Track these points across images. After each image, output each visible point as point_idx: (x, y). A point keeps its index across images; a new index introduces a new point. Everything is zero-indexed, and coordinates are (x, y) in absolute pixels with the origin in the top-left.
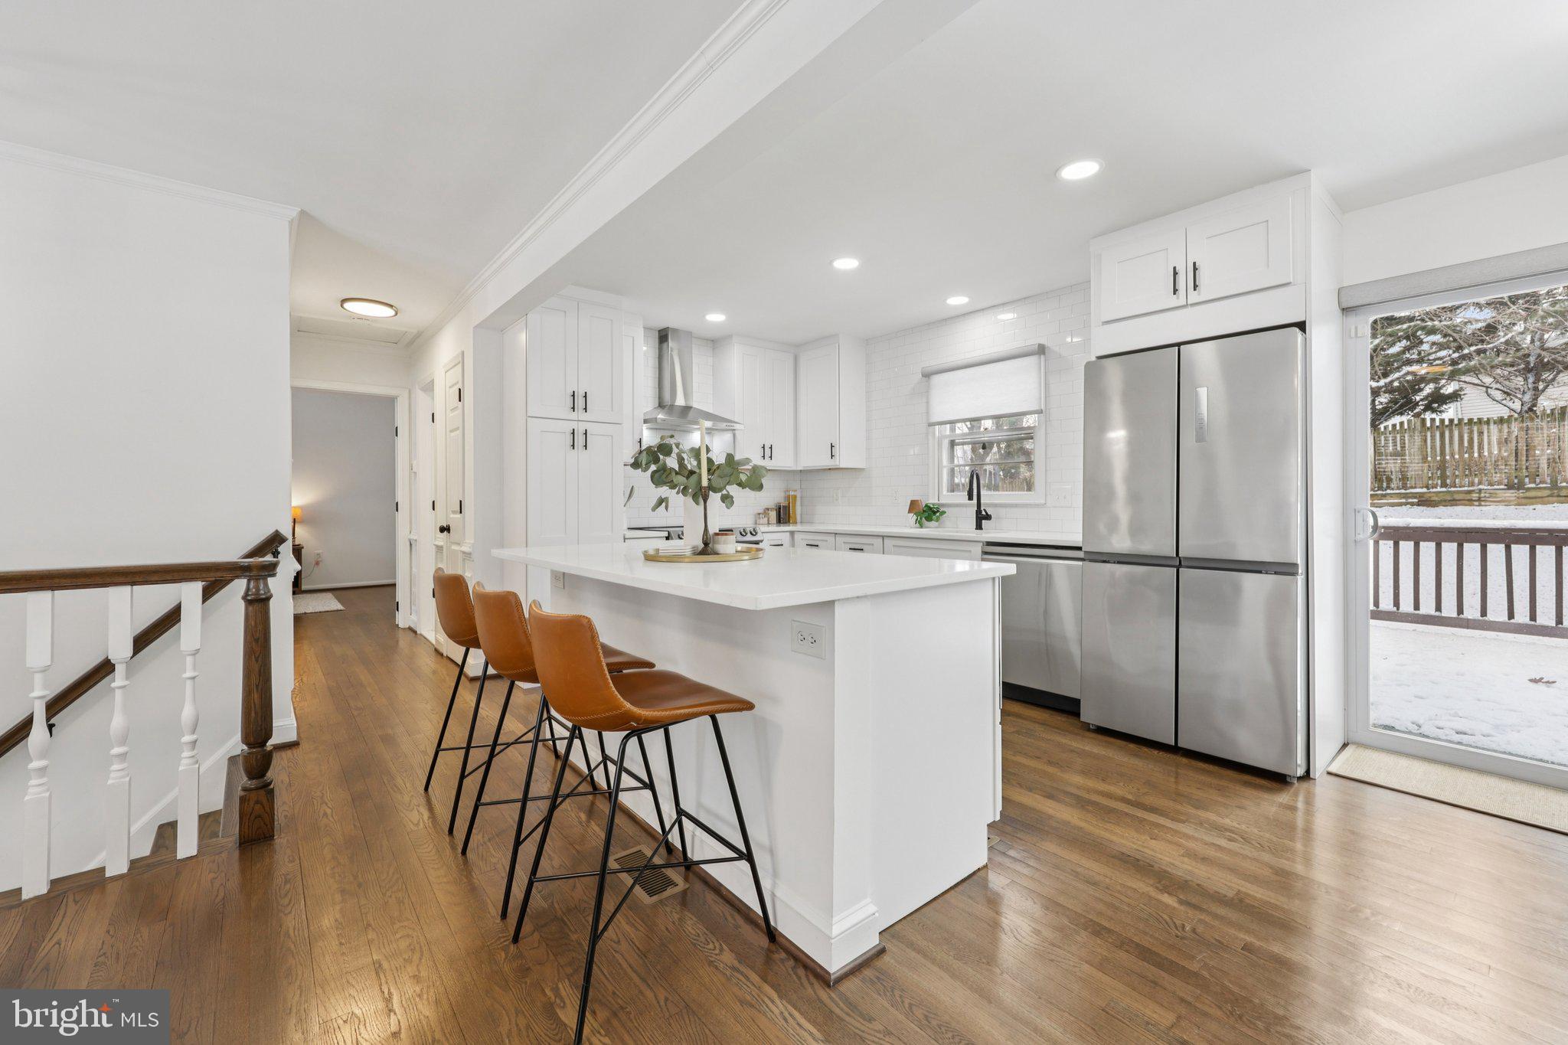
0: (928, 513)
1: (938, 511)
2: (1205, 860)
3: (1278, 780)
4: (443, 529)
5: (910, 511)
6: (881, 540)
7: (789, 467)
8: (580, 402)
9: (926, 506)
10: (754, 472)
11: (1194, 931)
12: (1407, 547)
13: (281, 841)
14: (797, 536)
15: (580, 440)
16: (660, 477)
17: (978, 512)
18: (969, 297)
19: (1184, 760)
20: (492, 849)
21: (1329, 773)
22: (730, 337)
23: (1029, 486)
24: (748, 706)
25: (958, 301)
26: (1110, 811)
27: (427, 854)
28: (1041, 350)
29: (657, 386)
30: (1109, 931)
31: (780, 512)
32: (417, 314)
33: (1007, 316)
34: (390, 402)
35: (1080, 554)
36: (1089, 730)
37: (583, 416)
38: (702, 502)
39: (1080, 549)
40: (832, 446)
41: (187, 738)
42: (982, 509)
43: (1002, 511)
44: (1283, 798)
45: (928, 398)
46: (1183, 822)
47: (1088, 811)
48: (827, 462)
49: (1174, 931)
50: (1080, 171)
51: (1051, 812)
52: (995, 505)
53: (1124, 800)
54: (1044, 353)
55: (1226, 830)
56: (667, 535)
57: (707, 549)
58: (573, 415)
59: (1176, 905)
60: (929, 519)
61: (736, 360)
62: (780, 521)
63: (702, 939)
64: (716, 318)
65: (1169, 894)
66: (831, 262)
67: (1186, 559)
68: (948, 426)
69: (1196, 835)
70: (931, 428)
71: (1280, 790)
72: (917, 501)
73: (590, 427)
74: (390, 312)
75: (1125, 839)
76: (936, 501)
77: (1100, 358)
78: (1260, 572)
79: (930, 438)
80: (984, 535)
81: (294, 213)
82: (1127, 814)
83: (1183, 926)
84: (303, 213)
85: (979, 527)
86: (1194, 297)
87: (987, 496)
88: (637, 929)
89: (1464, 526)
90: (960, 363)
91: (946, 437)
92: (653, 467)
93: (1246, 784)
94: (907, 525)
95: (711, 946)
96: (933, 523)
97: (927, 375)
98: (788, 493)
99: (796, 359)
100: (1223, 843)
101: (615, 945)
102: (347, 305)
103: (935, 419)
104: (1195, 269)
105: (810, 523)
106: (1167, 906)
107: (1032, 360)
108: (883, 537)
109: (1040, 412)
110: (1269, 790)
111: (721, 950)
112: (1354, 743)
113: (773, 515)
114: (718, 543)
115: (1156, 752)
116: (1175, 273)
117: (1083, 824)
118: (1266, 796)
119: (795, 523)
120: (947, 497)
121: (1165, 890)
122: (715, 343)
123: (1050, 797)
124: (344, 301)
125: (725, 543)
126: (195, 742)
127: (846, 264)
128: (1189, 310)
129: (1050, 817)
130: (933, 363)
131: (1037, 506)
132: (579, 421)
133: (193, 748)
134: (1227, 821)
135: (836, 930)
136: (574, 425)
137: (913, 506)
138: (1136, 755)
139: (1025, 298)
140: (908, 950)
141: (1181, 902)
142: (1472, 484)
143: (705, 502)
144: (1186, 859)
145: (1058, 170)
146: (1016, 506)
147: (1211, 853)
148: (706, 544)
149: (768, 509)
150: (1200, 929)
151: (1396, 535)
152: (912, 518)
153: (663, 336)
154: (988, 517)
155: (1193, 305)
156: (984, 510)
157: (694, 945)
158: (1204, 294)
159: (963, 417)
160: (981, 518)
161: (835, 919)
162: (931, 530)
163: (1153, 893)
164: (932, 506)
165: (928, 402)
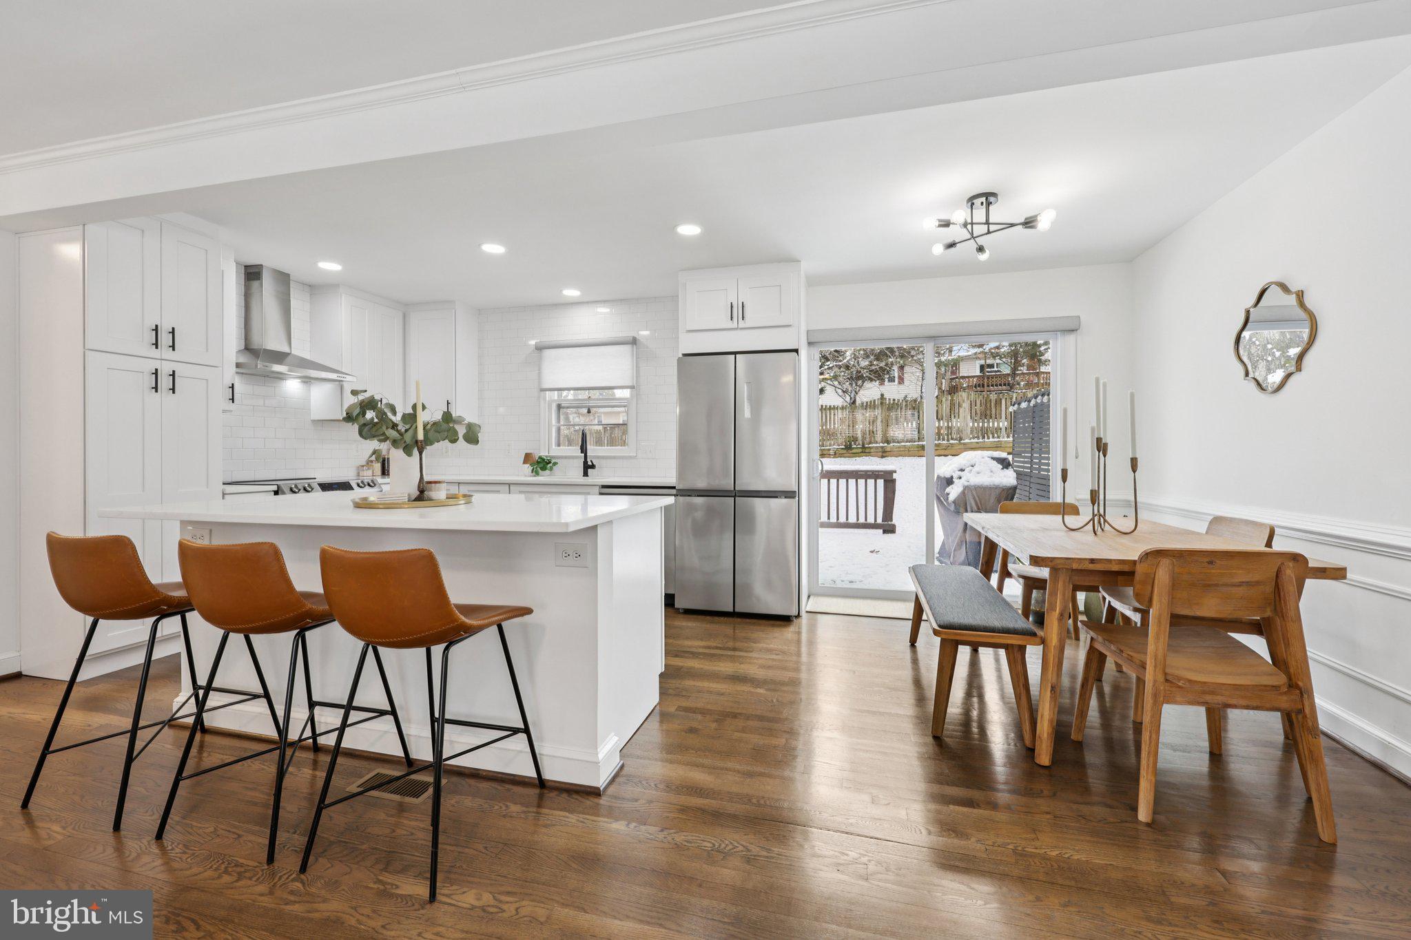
0: (542, 464)
1: (550, 462)
2: (769, 667)
3: (785, 620)
5: (525, 462)
6: (507, 487)
8: (165, 339)
9: (540, 458)
10: (470, 428)
11: (777, 701)
12: (833, 481)
15: (165, 382)
16: (369, 430)
17: (585, 462)
18: (581, 291)
19: (739, 620)
20: (195, 824)
21: (807, 612)
22: (340, 287)
23: (624, 443)
24: (527, 611)
25: (571, 293)
26: (713, 655)
27: (102, 855)
28: (634, 342)
29: (242, 326)
30: (740, 714)
33: (603, 310)
35: (674, 492)
36: (679, 613)
37: (169, 355)
38: (416, 452)
39: (674, 488)
40: (448, 403)
42: (588, 460)
43: (603, 462)
44: (792, 628)
45: (540, 369)
46: (752, 652)
47: (702, 659)
49: (770, 704)
50: (689, 230)
51: (681, 664)
52: (598, 457)
53: (717, 648)
54: (636, 344)
55: (773, 650)
56: (276, 489)
57: (422, 495)
58: (157, 353)
59: (765, 692)
60: (544, 469)
62: (384, 472)
63: (486, 806)
64: (330, 266)
65: (760, 688)
66: (480, 245)
67: (738, 491)
68: (556, 392)
69: (760, 656)
70: (542, 393)
71: (789, 625)
72: (531, 454)
73: (178, 369)
75: (725, 667)
76: (547, 454)
77: (685, 355)
78: (777, 497)
79: (542, 402)
80: (590, 480)
82: (722, 655)
83: (772, 701)
85: (586, 474)
86: (742, 324)
87: (592, 450)
88: (423, 821)
89: (839, 469)
90: (566, 343)
91: (555, 401)
93: (773, 626)
94: (524, 473)
95: (496, 807)
96: (547, 472)
97: (540, 348)
99: (406, 316)
100: (774, 657)
101: (410, 837)
103: (546, 386)
104: (743, 306)
106: (761, 693)
107: (627, 348)
108: (509, 485)
109: (632, 387)
110: (785, 626)
111: (507, 806)
112: (813, 595)
114: (431, 490)
115: (722, 618)
116: (732, 307)
117: (702, 666)
118: (784, 629)
120: (555, 451)
121: (758, 686)
123: (676, 656)
125: (439, 490)
127: (493, 249)
128: (739, 332)
129: (682, 667)
130: (546, 339)
131: (630, 457)
132: (165, 361)
134: (772, 646)
135: (601, 756)
136: (157, 364)
137: (528, 458)
138: (712, 622)
139: (621, 300)
140: (638, 760)
141: (767, 690)
142: (830, 445)
143: (421, 453)
144: (760, 669)
145: (676, 226)
146: (614, 458)
147: (770, 663)
148: (422, 491)
149: (371, 461)
150: (780, 699)
151: (829, 475)
152: (527, 468)
153: (252, 274)
154: (593, 467)
155: (742, 329)
156: (591, 461)
157: (483, 811)
158: (749, 322)
159: (569, 387)
160: (587, 467)
161: (599, 750)
162: (544, 477)
163: (752, 690)
164: (544, 458)
165: (540, 371)
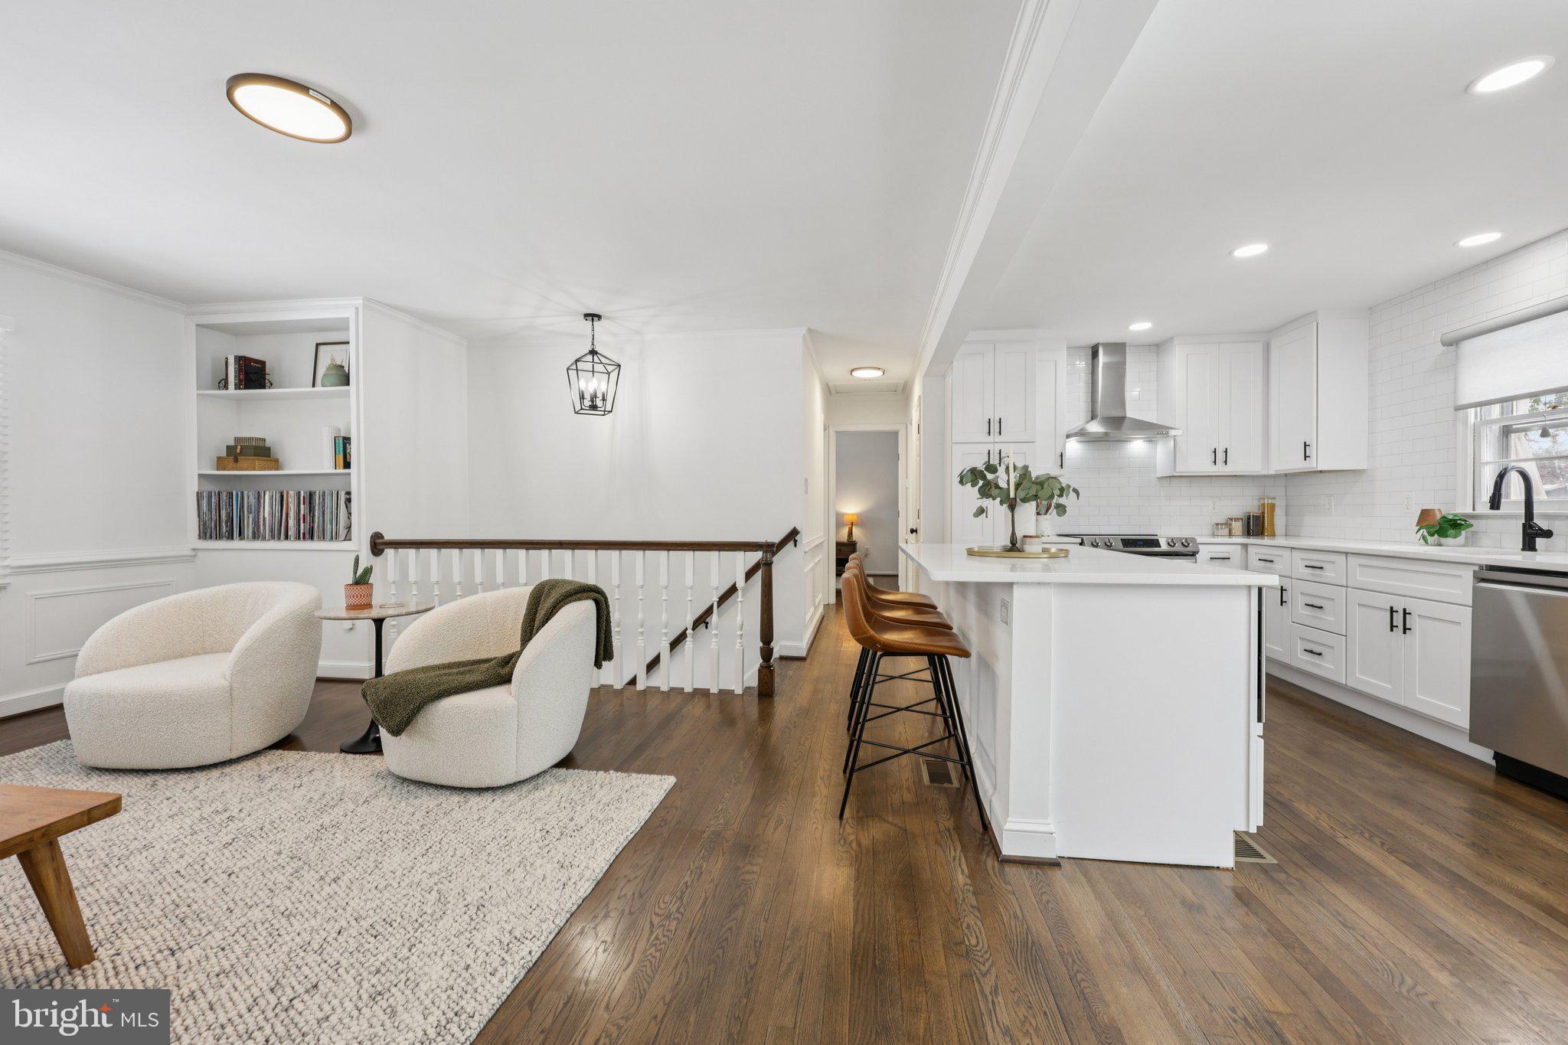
1: (1459, 524)
4: (912, 531)
5: (1419, 525)
6: (1343, 557)
7: (1258, 472)
8: (995, 427)
9: (1441, 517)
13: (777, 699)
15: (994, 458)
18: (1502, 232)
22: (1172, 339)
24: (967, 654)
25: (1479, 240)
29: (1090, 400)
31: (1249, 523)
32: (898, 371)
34: (895, 434)
37: (998, 438)
40: (1304, 446)
41: (739, 633)
42: (1533, 522)
45: (1456, 375)
48: (1298, 464)
57: (1014, 548)
58: (991, 439)
60: (1440, 534)
61: (1177, 360)
62: (1248, 532)
64: (1144, 326)
66: (1230, 254)
68: (1484, 408)
70: (1460, 413)
72: (1429, 511)
73: (1003, 447)
74: (880, 373)
81: (804, 331)
84: (810, 330)
90: (1494, 322)
91: (1492, 422)
92: (981, 483)
97: (1453, 343)
98: (1262, 502)
99: (1267, 348)
102: (854, 373)
103: (1466, 399)
105: (1297, 536)
108: (1347, 554)
113: (1238, 526)
114: (1026, 544)
119: (1273, 535)
122: (1157, 347)
124: (852, 371)
125: (1030, 544)
126: (742, 635)
127: (1251, 250)
130: (1460, 324)
132: (995, 443)
133: (741, 639)
136: (990, 447)
137: (1424, 517)
148: (1013, 543)
149: (1231, 519)
152: (1421, 533)
153: (1095, 352)
156: (1536, 523)
159: (1501, 397)
162: (1439, 549)
164: (1451, 517)
165: (1456, 379)
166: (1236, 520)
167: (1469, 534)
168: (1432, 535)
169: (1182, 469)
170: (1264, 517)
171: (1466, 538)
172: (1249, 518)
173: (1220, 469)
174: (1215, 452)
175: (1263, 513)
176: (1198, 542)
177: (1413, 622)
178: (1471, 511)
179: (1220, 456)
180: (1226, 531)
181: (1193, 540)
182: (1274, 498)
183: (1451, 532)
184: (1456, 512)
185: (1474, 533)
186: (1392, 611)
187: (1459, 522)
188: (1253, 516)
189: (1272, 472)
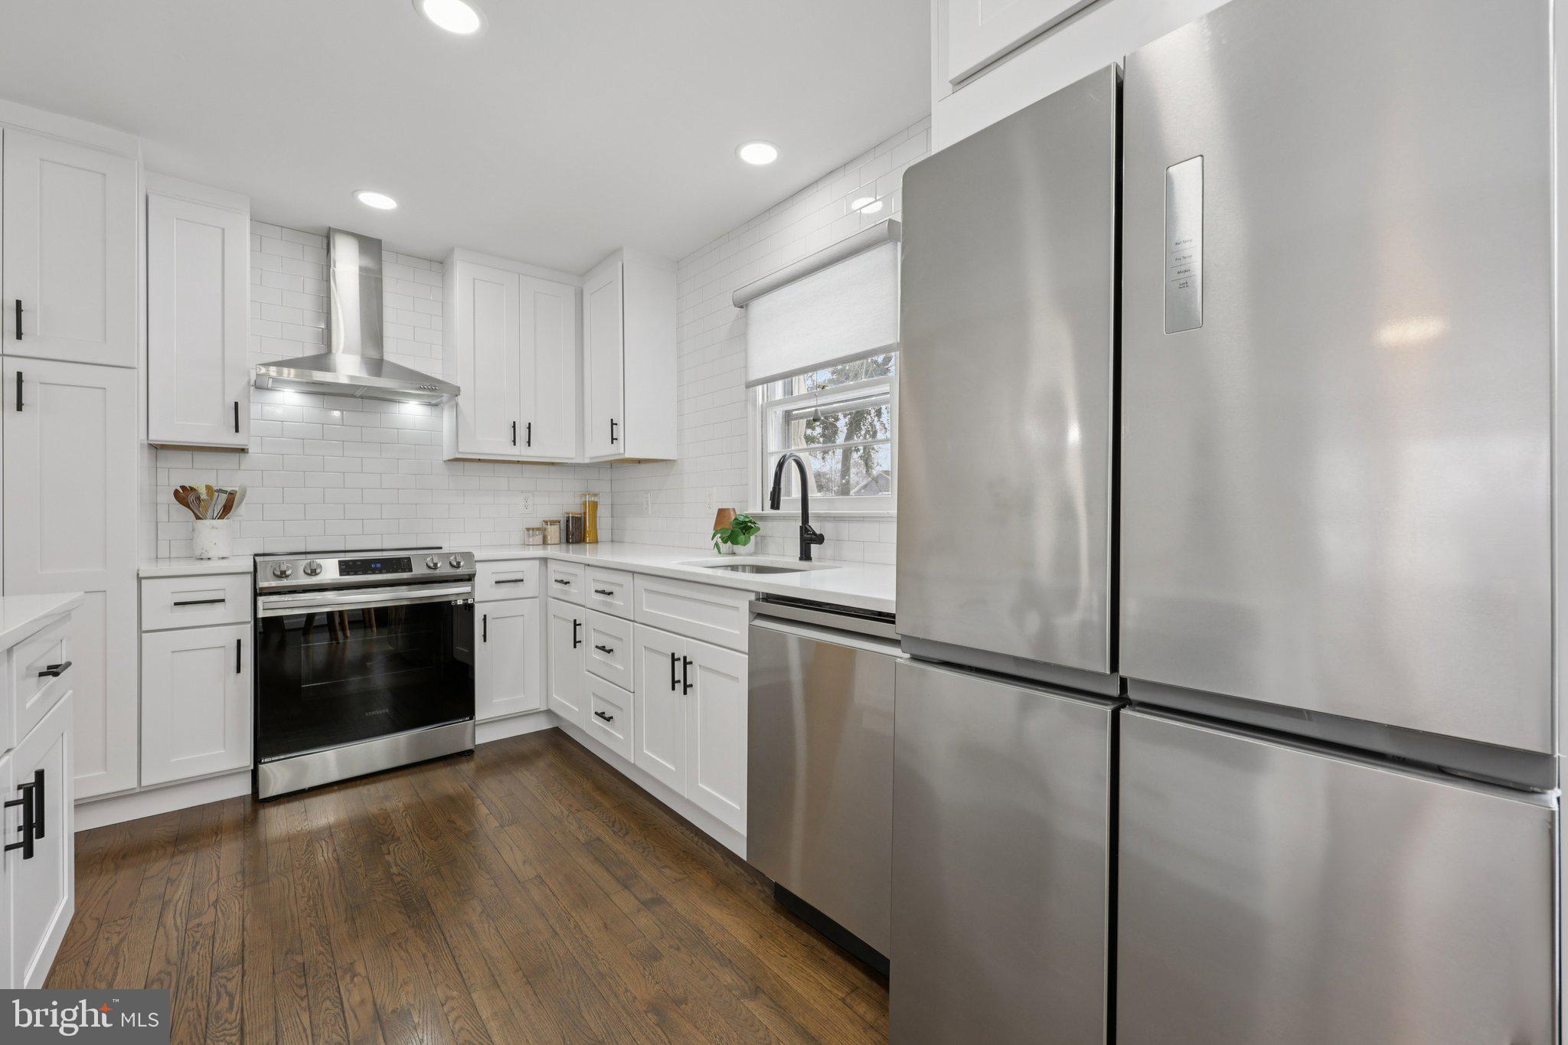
5: (716, 530)
6: (631, 578)
7: (573, 459)
8: (6, 319)
14: (552, 566)
17: (806, 531)
22: (451, 251)
31: (567, 527)
40: (613, 424)
42: (809, 525)
43: (845, 529)
45: (746, 344)
48: (606, 449)
52: (835, 518)
61: (459, 288)
62: (566, 538)
68: (780, 384)
70: (750, 390)
72: (730, 511)
76: (758, 511)
79: (750, 407)
85: (806, 555)
91: (773, 404)
97: (743, 304)
98: (584, 500)
103: (753, 376)
107: (884, 255)
108: (633, 573)
113: (554, 533)
119: (596, 542)
130: (750, 279)
137: (720, 521)
149: (546, 522)
154: (817, 538)
160: (809, 539)
164: (741, 519)
165: (746, 350)
166: (553, 523)
167: (759, 538)
168: (725, 542)
169: (468, 449)
170: (585, 518)
171: (756, 543)
172: (568, 521)
173: (521, 452)
174: (514, 427)
175: (585, 513)
176: (476, 558)
177: (695, 675)
178: (760, 512)
179: (522, 433)
180: (539, 539)
181: (468, 556)
182: (596, 495)
183: (742, 537)
184: (748, 512)
185: (763, 537)
186: (674, 659)
187: (749, 524)
188: (573, 517)
189: (587, 461)
